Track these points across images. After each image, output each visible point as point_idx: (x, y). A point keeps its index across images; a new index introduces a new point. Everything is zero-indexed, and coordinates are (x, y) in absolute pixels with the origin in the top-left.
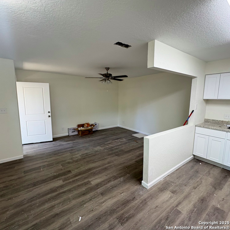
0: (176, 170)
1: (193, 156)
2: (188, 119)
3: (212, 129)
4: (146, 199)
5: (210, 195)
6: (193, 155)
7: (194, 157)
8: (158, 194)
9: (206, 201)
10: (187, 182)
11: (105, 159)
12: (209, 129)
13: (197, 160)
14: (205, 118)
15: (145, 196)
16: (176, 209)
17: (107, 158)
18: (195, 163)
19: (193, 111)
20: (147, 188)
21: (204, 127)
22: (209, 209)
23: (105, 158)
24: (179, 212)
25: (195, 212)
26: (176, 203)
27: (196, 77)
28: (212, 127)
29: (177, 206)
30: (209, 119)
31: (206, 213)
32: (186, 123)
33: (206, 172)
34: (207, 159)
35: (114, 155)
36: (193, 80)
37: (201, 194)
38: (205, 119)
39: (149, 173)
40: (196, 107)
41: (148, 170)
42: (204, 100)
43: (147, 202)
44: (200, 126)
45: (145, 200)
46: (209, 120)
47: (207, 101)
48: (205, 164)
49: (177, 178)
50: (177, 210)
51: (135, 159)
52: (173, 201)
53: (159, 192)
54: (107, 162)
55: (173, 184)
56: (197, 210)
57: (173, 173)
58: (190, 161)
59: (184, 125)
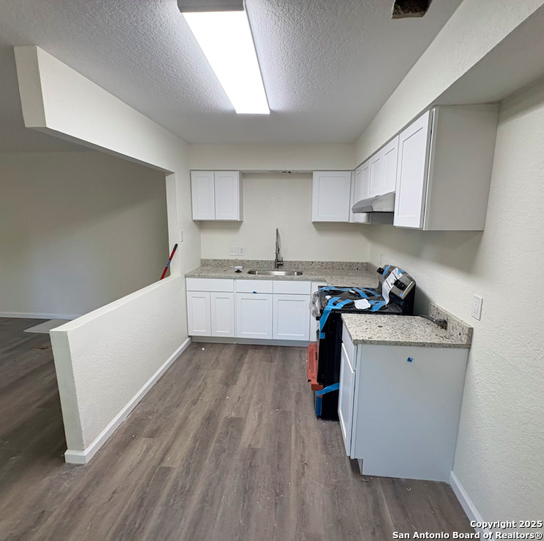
0: (158, 382)
1: (188, 339)
2: (169, 263)
3: (213, 278)
4: (81, 492)
5: (220, 401)
6: (189, 336)
7: (191, 339)
8: (117, 460)
9: (215, 416)
10: (180, 397)
12: (209, 278)
13: (197, 344)
14: (202, 258)
15: (79, 486)
16: (160, 468)
18: (194, 351)
19: (176, 245)
20: (82, 463)
21: (199, 277)
22: (219, 429)
24: (168, 470)
25: (198, 449)
26: (159, 455)
27: (173, 173)
28: (213, 275)
29: (162, 459)
30: (207, 258)
31: (215, 439)
32: (165, 273)
33: (212, 362)
34: (213, 335)
36: (167, 178)
37: (207, 408)
38: (201, 260)
39: (81, 422)
40: (182, 238)
41: (78, 416)
42: (195, 221)
43: (85, 499)
44: (193, 276)
45: (79, 498)
46: (208, 260)
47: (201, 224)
48: (211, 347)
49: (160, 399)
50: (163, 468)
51: (39, 400)
52: (153, 455)
53: (118, 454)
55: (150, 417)
56: (199, 445)
57: (150, 392)
58: (185, 352)
59: (162, 278)
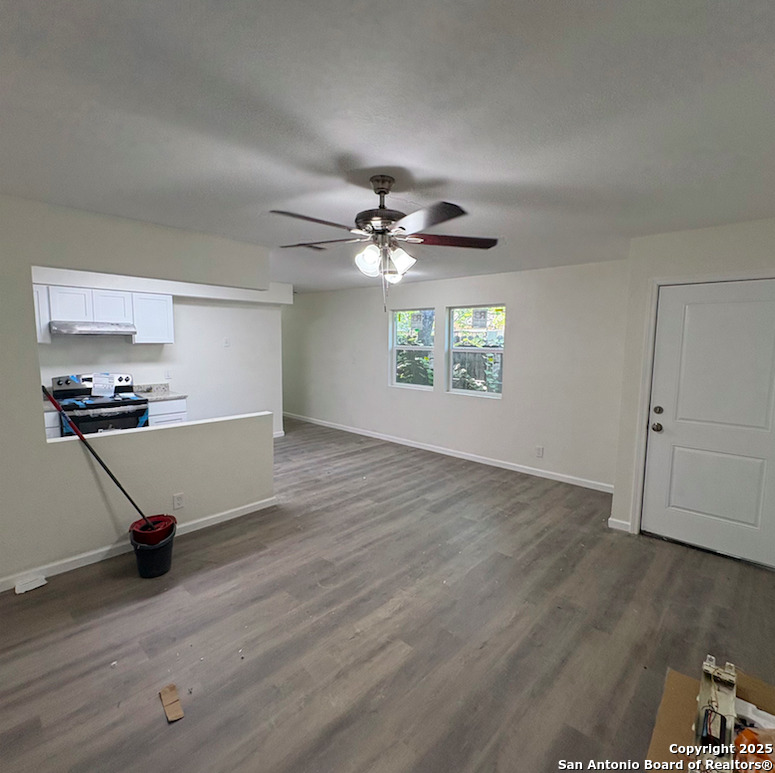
11: (365, 546)
17: (360, 550)
23: (366, 550)
35: (337, 564)
54: (356, 537)
